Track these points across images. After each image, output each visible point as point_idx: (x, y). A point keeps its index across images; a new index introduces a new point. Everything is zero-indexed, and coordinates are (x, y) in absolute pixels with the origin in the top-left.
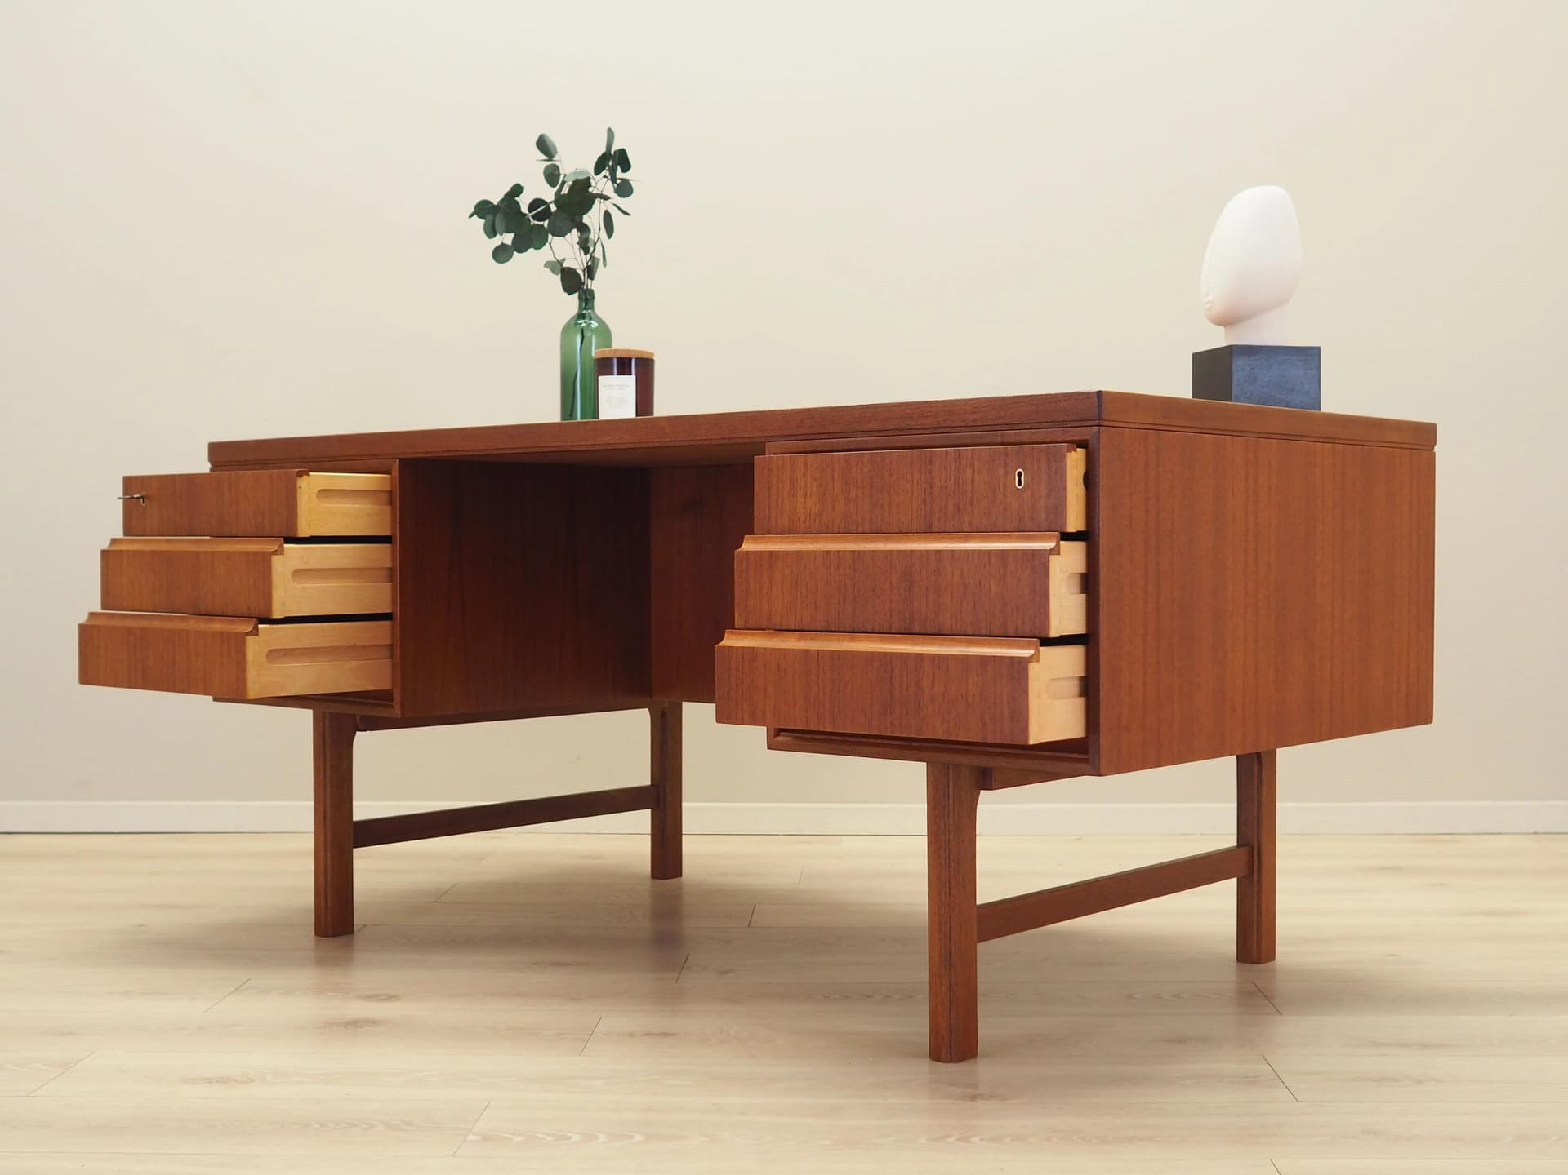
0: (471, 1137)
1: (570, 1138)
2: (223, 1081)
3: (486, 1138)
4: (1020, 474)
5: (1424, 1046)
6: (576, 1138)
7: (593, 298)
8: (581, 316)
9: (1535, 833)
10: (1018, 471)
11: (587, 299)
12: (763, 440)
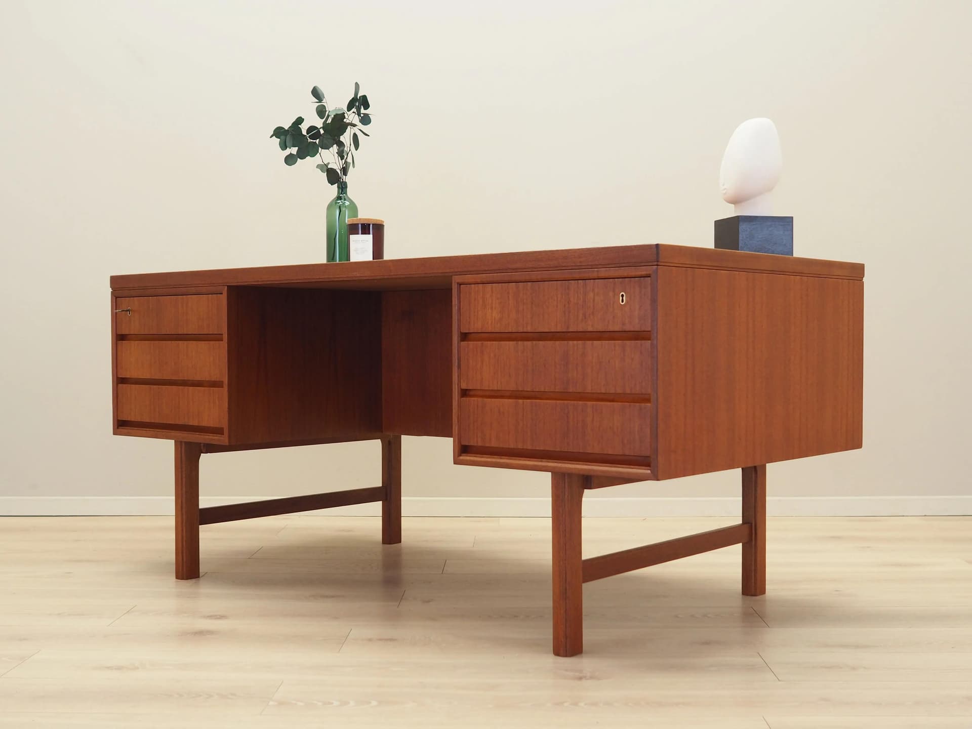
0: (271, 703)
1: (332, 703)
2: (119, 668)
3: (281, 704)
4: (623, 296)
5: (857, 647)
6: (336, 703)
7: (346, 187)
8: (339, 198)
9: (925, 516)
10: (621, 294)
11: (343, 187)
12: (451, 274)
